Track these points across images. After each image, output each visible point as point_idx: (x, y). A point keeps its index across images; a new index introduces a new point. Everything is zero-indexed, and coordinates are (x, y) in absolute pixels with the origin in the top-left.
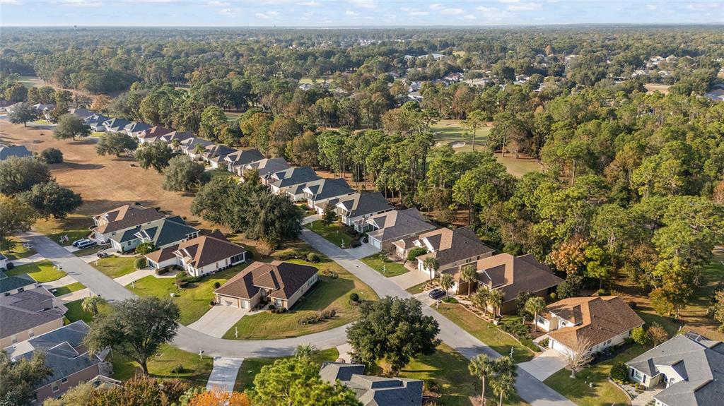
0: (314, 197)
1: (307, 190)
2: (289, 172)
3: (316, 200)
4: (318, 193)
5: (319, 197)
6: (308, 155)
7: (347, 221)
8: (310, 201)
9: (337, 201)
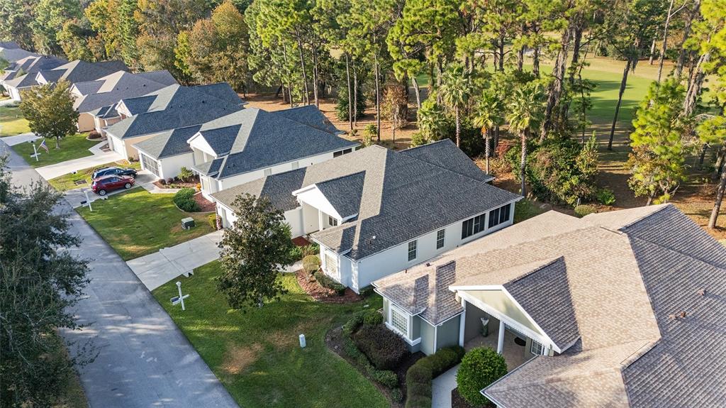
0: (216, 164)
1: (198, 142)
2: (164, 97)
3: (225, 175)
4: (232, 152)
5: (236, 165)
6: (225, 61)
7: (346, 270)
8: (206, 179)
9: (296, 178)
